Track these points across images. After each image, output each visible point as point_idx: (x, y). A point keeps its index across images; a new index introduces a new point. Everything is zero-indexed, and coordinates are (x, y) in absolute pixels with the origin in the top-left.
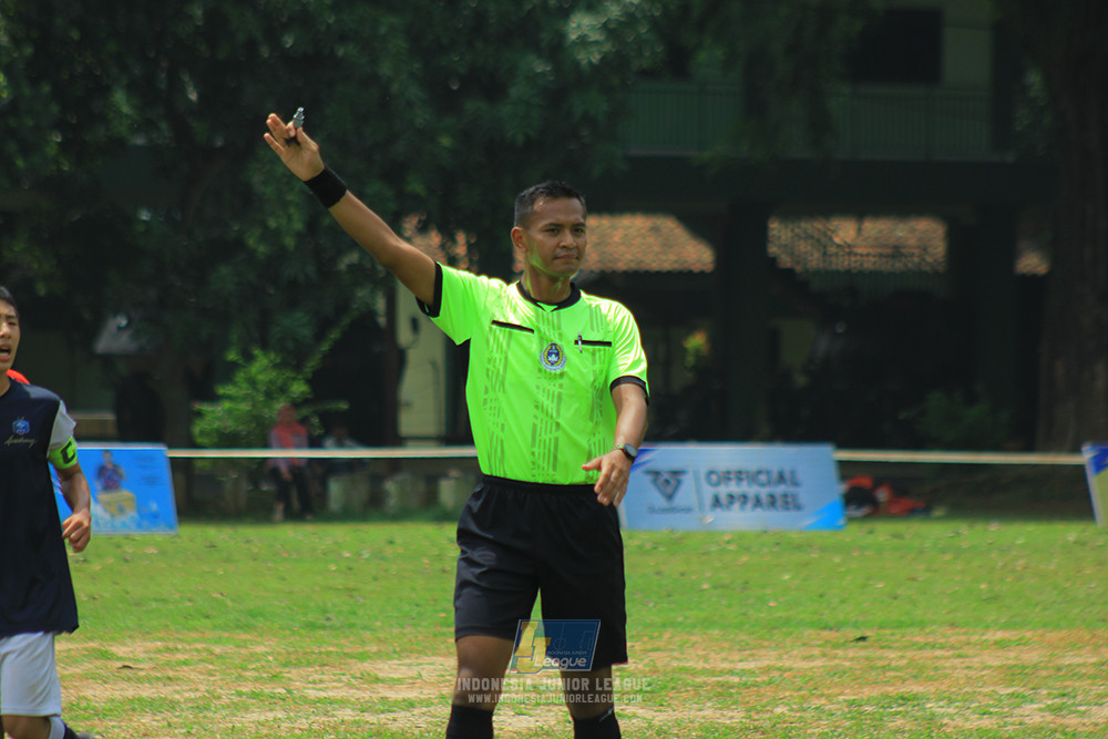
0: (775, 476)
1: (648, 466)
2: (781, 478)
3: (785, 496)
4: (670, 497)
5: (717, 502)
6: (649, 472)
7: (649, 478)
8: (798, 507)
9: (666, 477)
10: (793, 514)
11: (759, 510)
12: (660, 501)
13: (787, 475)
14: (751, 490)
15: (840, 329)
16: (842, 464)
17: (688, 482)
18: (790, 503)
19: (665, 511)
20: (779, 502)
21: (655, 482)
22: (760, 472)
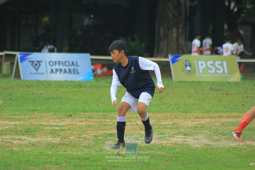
0: (71, 63)
1: (30, 60)
2: (73, 64)
3: (74, 69)
4: (37, 70)
5: (52, 71)
6: (30, 61)
7: (30, 63)
8: (78, 73)
9: (36, 63)
10: (77, 75)
11: (66, 74)
12: (33, 70)
13: (75, 63)
14: (63, 68)
15: (92, 16)
16: (92, 60)
17: (43, 64)
18: (75, 72)
19: (35, 74)
20: (72, 72)
21: (32, 64)
22: (66, 62)
